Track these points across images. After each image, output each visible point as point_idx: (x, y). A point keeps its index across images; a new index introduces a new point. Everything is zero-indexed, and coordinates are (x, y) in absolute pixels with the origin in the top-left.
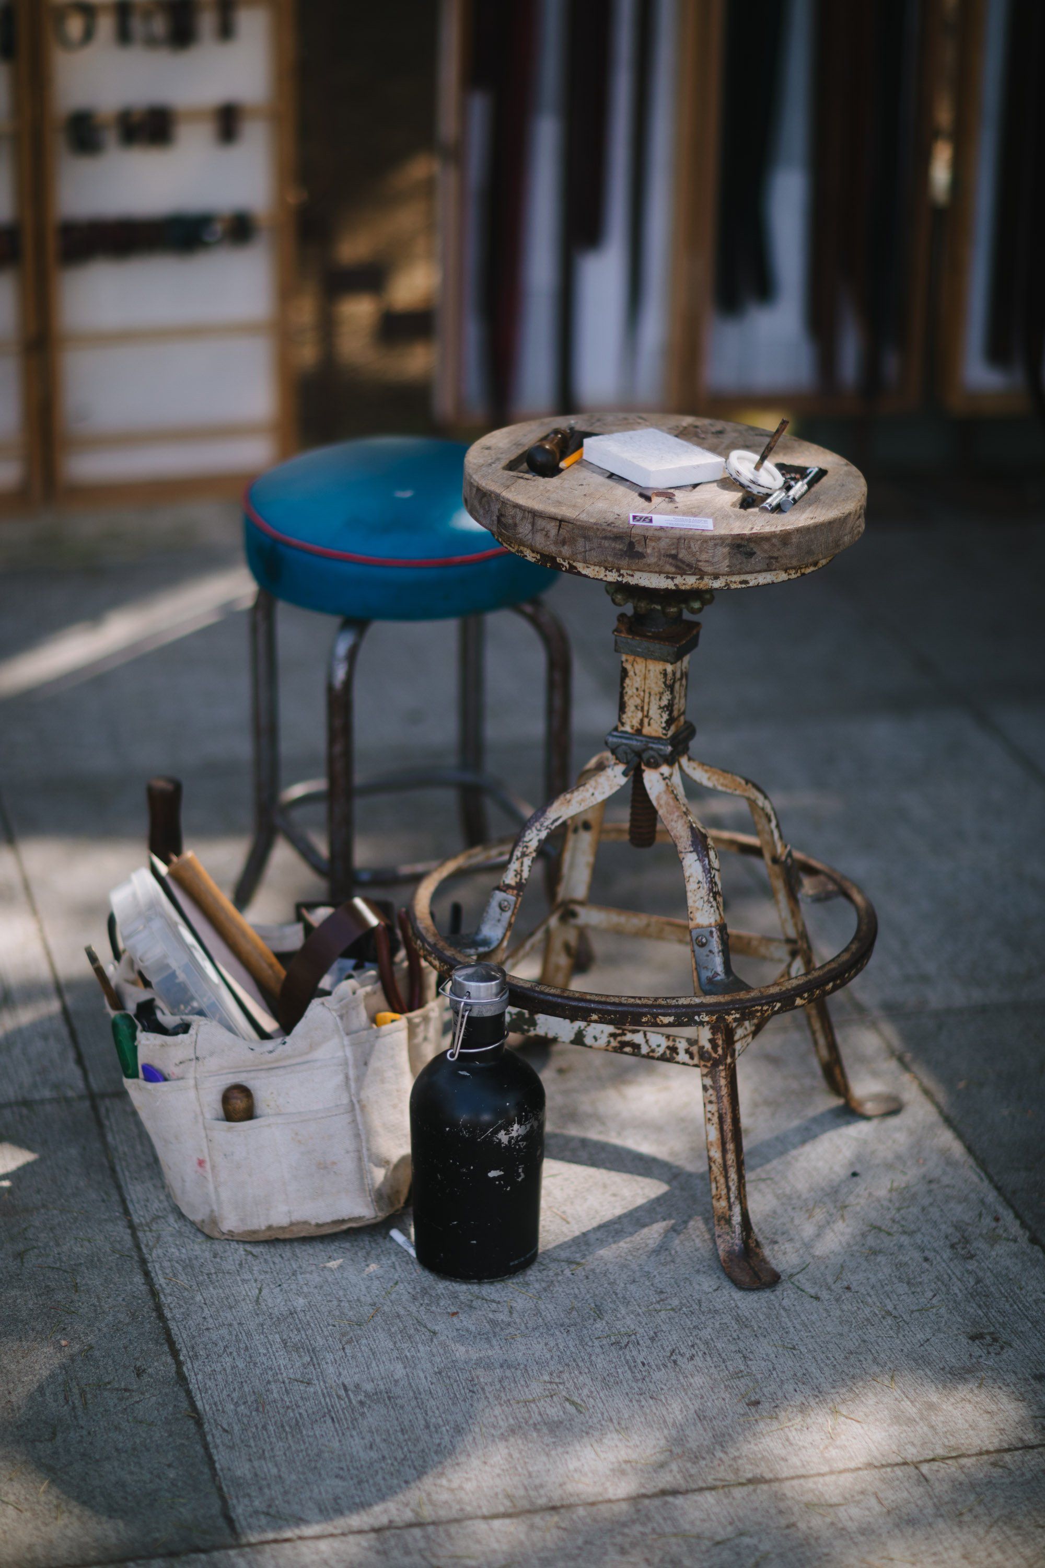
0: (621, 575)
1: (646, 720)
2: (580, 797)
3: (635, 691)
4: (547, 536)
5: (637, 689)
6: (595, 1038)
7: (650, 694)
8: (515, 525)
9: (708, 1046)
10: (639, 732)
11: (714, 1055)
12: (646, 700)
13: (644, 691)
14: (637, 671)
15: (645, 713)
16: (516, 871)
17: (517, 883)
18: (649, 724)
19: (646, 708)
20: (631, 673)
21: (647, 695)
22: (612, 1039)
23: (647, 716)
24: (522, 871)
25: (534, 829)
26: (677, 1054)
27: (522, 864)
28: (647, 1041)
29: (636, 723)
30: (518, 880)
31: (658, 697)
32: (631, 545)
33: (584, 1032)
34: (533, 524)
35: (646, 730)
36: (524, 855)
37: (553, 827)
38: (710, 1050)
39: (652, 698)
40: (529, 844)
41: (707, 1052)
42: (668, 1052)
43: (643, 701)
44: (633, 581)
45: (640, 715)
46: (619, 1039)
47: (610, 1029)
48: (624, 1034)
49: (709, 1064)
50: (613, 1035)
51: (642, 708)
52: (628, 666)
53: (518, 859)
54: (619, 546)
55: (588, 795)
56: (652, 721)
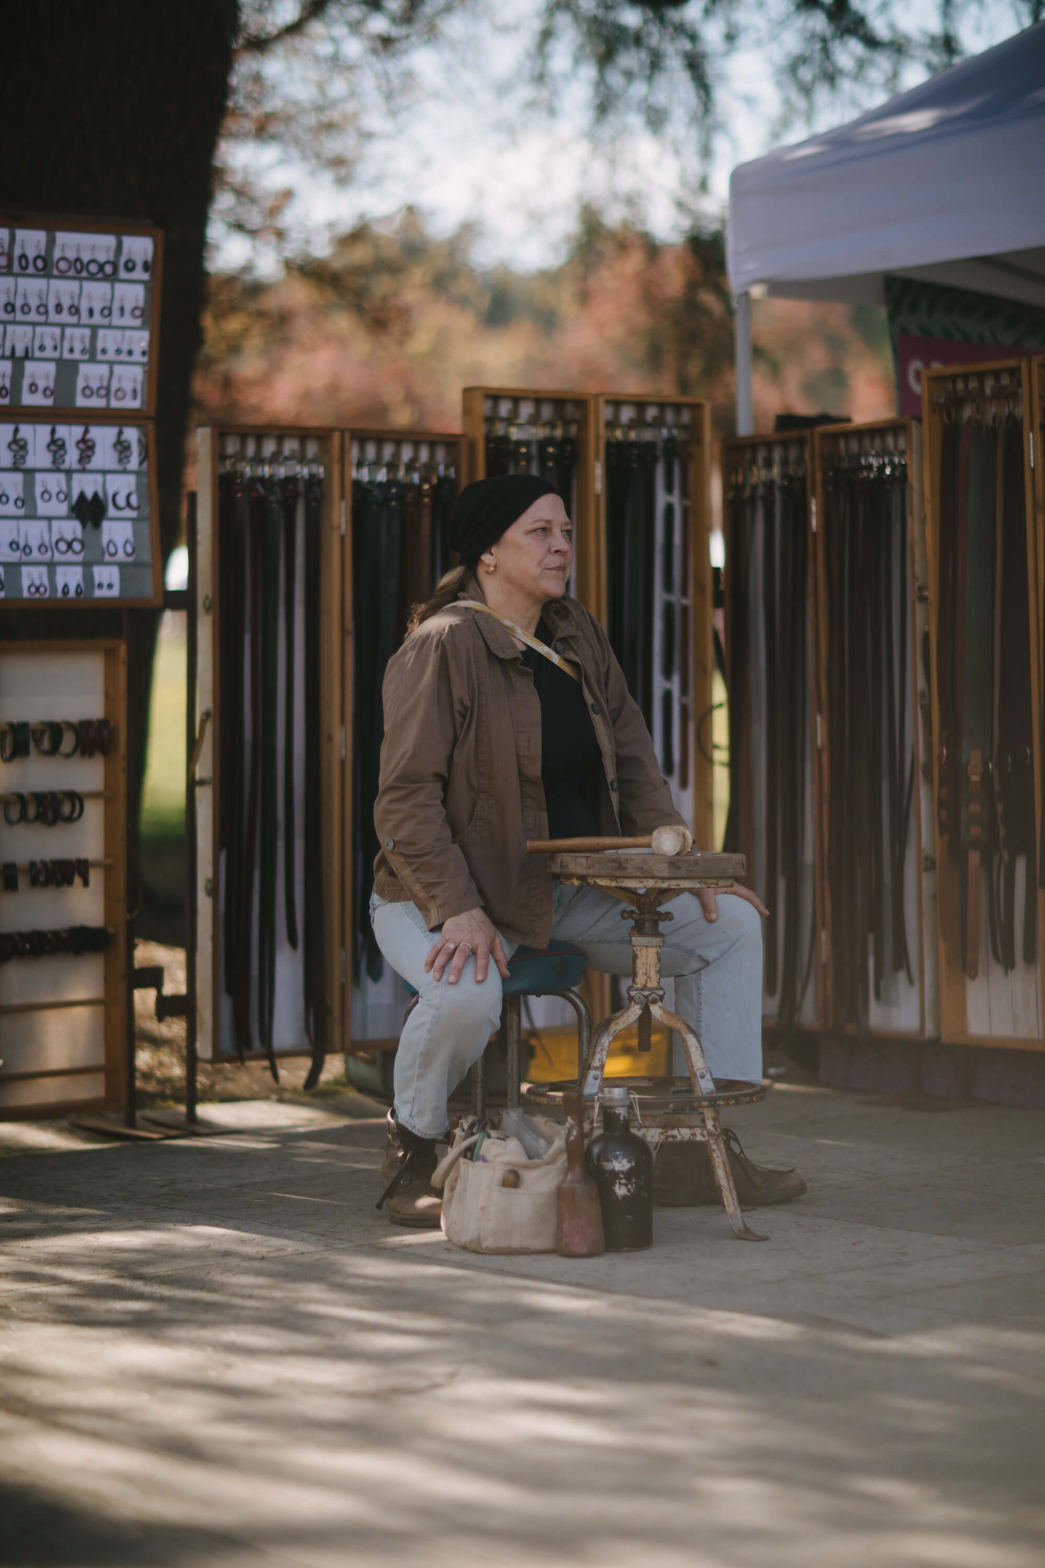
0: (618, 882)
1: (648, 980)
2: (623, 1021)
3: (642, 965)
4: (582, 865)
5: (643, 964)
6: (652, 1137)
7: (650, 965)
8: (568, 865)
9: (712, 1129)
10: (645, 986)
11: (716, 1132)
12: (648, 969)
13: (647, 964)
14: (643, 954)
15: (648, 976)
16: (599, 1059)
17: (600, 1065)
18: (650, 981)
19: (648, 973)
20: (639, 956)
21: (648, 966)
22: (661, 1136)
23: (649, 977)
24: (602, 1058)
25: (605, 1036)
26: (696, 1136)
27: (602, 1055)
28: (680, 1133)
29: (643, 982)
30: (601, 1063)
31: (654, 966)
32: (620, 864)
33: (646, 1135)
34: (576, 862)
35: (649, 985)
36: (602, 1050)
37: (615, 1034)
38: (714, 1130)
39: (651, 967)
40: (604, 1044)
41: (713, 1132)
42: (691, 1137)
43: (646, 970)
44: (623, 885)
45: (645, 977)
46: (665, 1134)
47: (660, 1130)
48: (667, 1132)
49: (714, 1138)
50: (662, 1133)
51: (646, 975)
52: (638, 953)
53: (599, 1053)
54: (614, 865)
55: (626, 1020)
56: (652, 980)
